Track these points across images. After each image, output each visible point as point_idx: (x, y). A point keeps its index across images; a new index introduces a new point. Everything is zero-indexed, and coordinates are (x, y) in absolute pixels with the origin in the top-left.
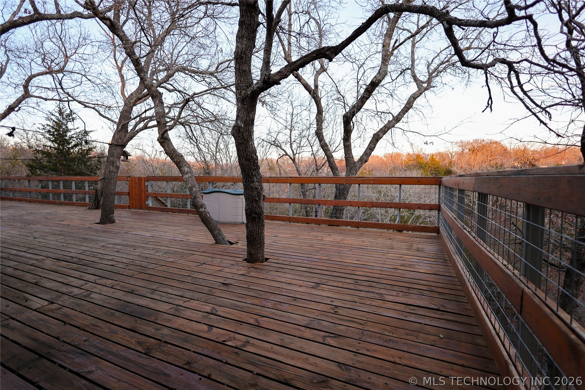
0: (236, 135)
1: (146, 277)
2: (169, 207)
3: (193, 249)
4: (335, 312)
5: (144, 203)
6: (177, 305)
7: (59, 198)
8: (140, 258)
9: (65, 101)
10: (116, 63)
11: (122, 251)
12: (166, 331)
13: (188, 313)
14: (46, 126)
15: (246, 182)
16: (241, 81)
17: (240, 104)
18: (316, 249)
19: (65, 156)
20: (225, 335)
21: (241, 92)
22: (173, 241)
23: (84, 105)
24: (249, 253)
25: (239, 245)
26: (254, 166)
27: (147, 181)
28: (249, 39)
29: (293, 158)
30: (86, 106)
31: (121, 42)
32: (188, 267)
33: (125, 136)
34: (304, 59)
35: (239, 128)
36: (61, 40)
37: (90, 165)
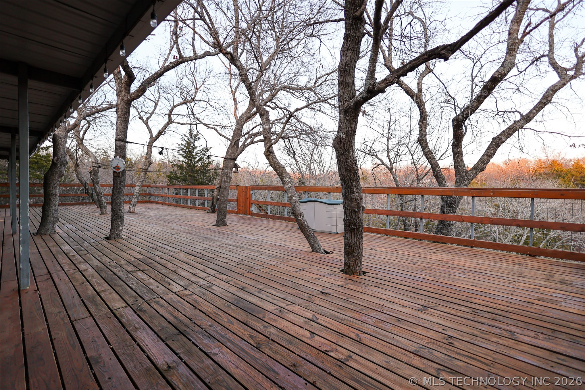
0: (337, 146)
1: (253, 276)
2: (269, 214)
3: (292, 255)
4: (449, 343)
5: (248, 209)
6: (281, 307)
7: (187, 203)
8: (248, 259)
9: (194, 124)
10: (231, 89)
11: (233, 251)
12: (272, 330)
13: (291, 317)
14: (180, 145)
15: (346, 193)
16: (344, 93)
17: (342, 116)
18: (420, 267)
19: (192, 169)
20: (327, 344)
21: (344, 103)
22: (274, 246)
23: (207, 126)
24: (347, 265)
25: (335, 255)
26: (355, 176)
27: (252, 190)
28: (354, 50)
29: (390, 167)
30: (209, 128)
31: (237, 71)
32: (289, 272)
33: (237, 151)
34: (414, 62)
35: (341, 139)
36: (194, 76)
37: (209, 176)
